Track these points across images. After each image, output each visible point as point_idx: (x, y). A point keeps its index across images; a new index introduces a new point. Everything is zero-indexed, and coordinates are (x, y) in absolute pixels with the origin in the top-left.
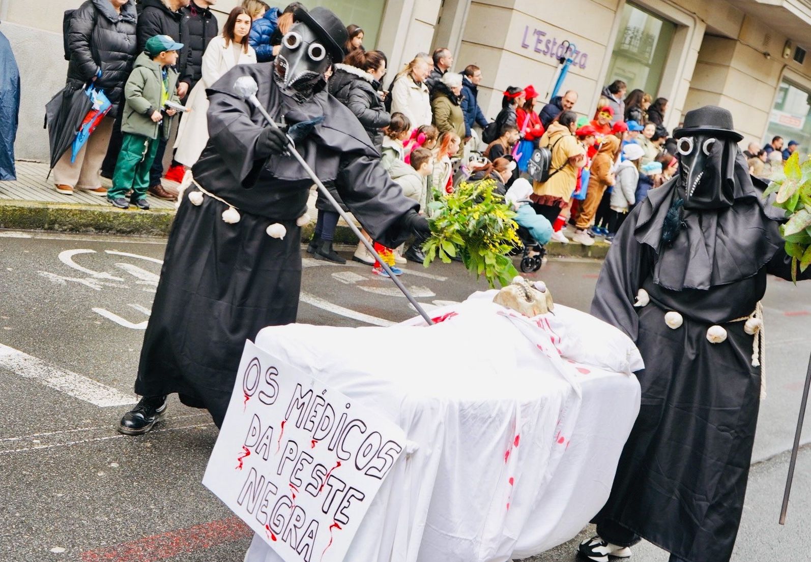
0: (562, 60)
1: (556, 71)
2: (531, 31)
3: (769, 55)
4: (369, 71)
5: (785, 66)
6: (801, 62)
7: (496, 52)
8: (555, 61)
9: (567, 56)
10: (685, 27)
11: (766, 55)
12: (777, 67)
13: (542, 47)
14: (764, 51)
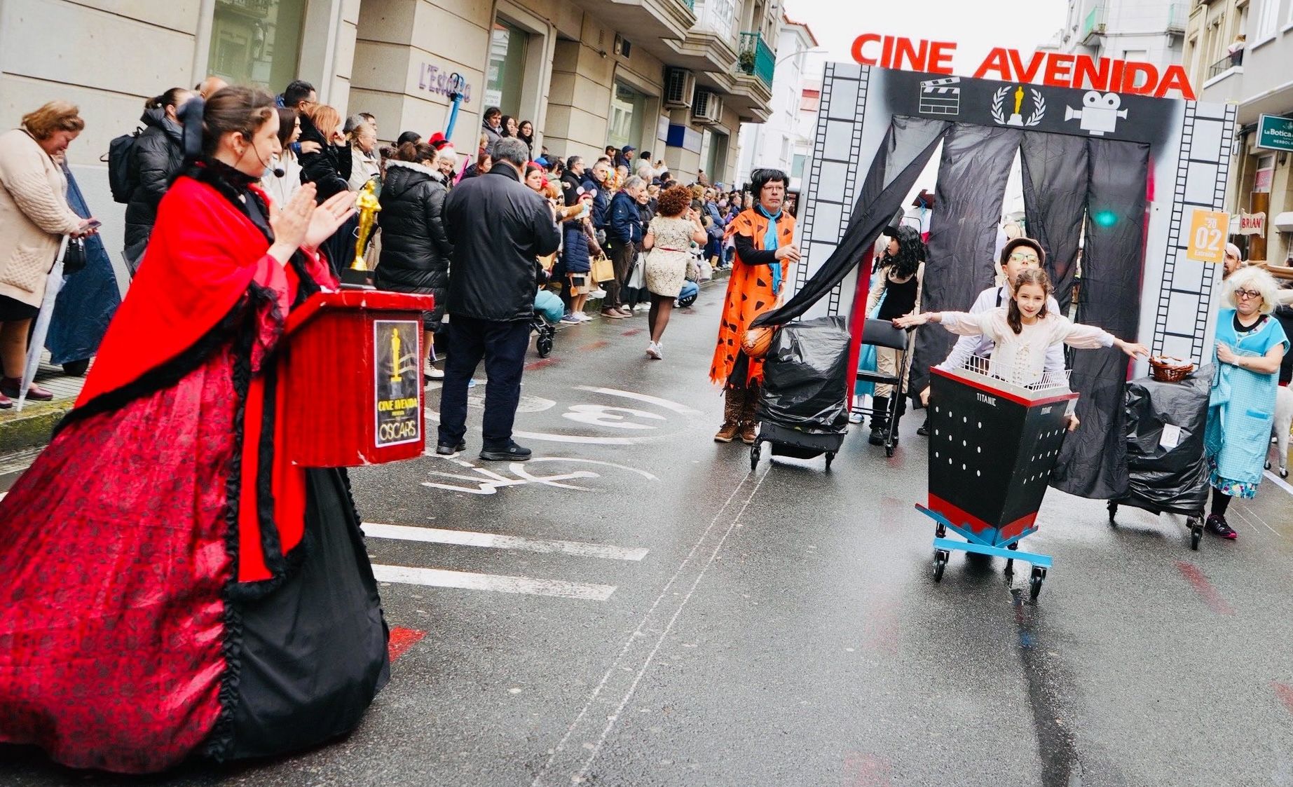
0: (453, 97)
1: (447, 110)
2: (426, 68)
3: (605, 54)
4: (424, 163)
5: (617, 62)
6: (627, 56)
7: (394, 98)
8: (444, 99)
9: (457, 91)
10: (540, 35)
11: (602, 53)
12: (611, 64)
13: (435, 85)
14: (600, 50)
